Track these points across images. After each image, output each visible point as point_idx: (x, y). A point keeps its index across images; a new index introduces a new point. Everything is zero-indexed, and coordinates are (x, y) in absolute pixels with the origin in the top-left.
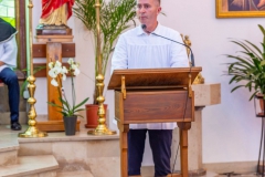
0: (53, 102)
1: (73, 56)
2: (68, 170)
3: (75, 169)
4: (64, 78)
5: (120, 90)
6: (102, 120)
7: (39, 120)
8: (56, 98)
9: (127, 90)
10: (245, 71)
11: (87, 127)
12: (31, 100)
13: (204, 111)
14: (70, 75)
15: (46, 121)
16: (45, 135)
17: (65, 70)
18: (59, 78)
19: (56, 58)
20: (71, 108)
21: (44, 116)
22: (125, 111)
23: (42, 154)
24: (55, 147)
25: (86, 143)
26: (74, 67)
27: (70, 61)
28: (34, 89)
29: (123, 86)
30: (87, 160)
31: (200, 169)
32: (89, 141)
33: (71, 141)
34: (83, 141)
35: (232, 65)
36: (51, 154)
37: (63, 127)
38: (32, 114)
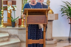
0: (9, 18)
1: (15, 4)
2: (12, 37)
3: (14, 37)
4: (12, 11)
5: (26, 14)
6: (22, 23)
7: (4, 23)
8: (10, 16)
9: (28, 15)
10: (66, 10)
11: (19, 25)
12: (2, 17)
13: (53, 21)
14: (14, 10)
15: (7, 23)
16: (6, 27)
17: (12, 8)
18: (10, 11)
19: (10, 5)
20: (14, 19)
21: (6, 22)
22: (27, 20)
23: (5, 32)
24: (9, 31)
25: (18, 30)
26: (15, 7)
27: (14, 6)
28: (3, 13)
29: (27, 13)
30: (18, 35)
31: (52, 38)
32: (18, 29)
33: (13, 29)
34: (17, 29)
35: (62, 9)
36: (7, 32)
37: (11, 25)
38: (2, 21)
